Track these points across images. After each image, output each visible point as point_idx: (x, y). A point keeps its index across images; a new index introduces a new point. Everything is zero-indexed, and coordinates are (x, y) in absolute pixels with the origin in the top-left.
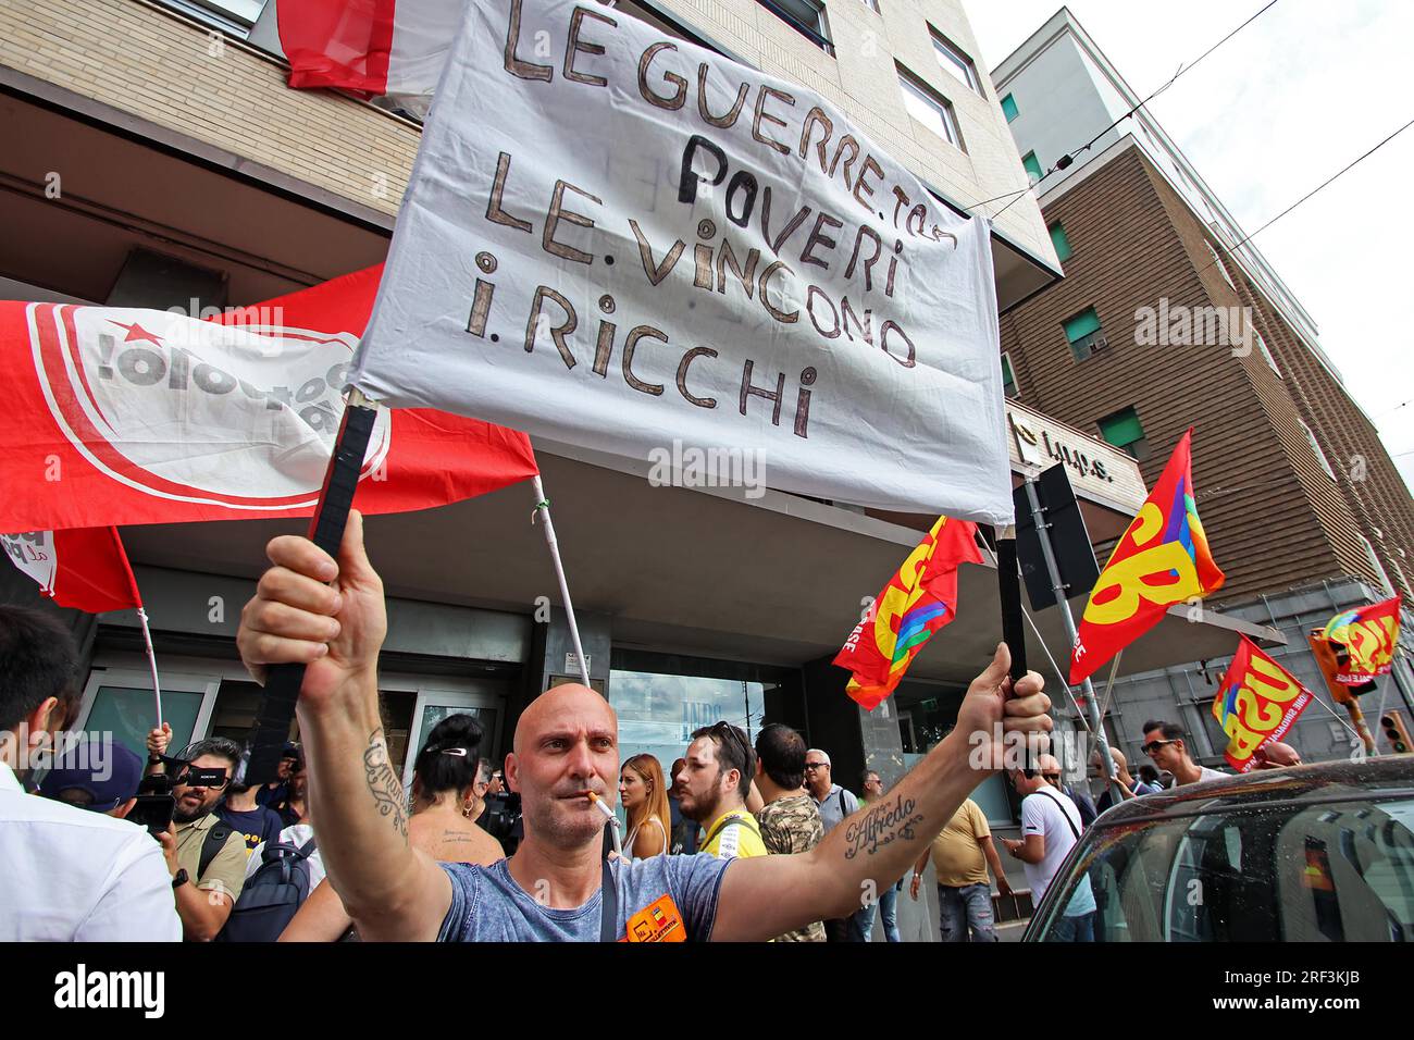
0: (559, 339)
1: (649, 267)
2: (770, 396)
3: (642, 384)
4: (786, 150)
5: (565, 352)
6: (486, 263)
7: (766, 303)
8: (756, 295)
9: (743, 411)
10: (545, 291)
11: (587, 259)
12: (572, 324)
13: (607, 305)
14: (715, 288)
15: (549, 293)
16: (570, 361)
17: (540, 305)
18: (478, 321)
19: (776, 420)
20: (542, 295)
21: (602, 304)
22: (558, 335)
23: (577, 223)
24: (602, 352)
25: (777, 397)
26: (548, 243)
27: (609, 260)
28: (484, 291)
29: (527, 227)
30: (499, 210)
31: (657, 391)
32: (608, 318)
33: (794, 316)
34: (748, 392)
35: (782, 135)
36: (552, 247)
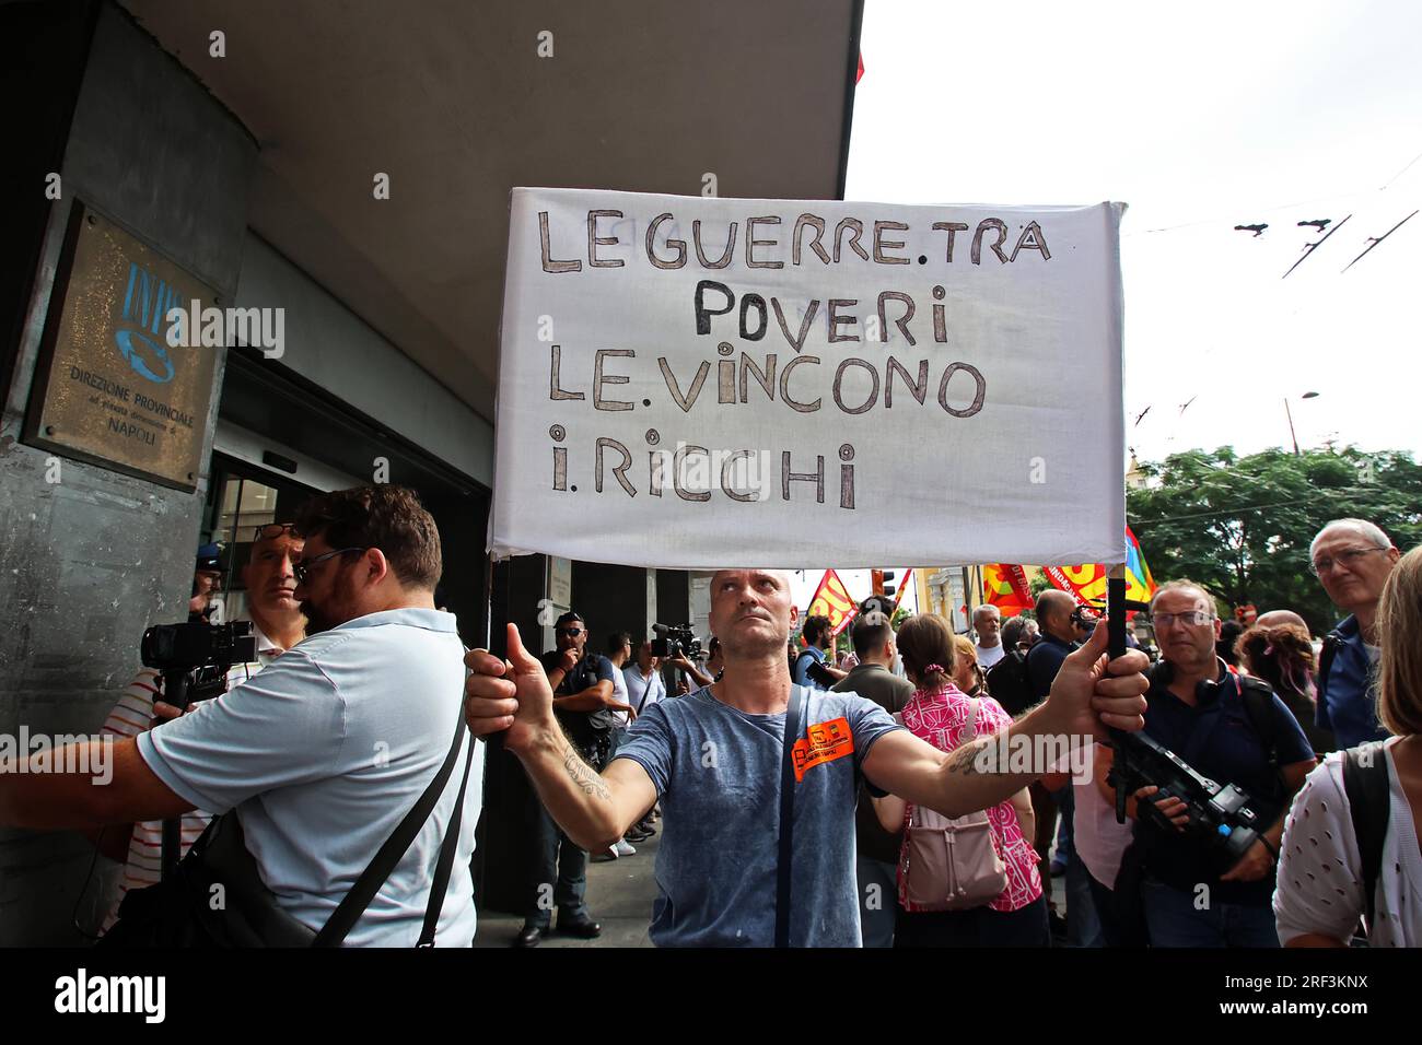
0: (621, 476)
1: (679, 399)
2: (812, 478)
4: (780, 265)
5: (626, 484)
6: (557, 433)
7: (788, 400)
8: (777, 396)
9: (786, 496)
10: (603, 442)
11: (629, 407)
12: (628, 461)
13: (652, 437)
14: (738, 400)
15: (606, 441)
16: (632, 492)
17: (601, 454)
18: (561, 479)
19: (820, 499)
20: (601, 446)
21: (648, 438)
22: (619, 472)
25: (818, 478)
26: (598, 403)
27: (647, 403)
28: (560, 455)
29: (580, 396)
30: (559, 390)
32: (655, 447)
33: (817, 404)
34: (789, 480)
35: (773, 254)
36: (602, 406)
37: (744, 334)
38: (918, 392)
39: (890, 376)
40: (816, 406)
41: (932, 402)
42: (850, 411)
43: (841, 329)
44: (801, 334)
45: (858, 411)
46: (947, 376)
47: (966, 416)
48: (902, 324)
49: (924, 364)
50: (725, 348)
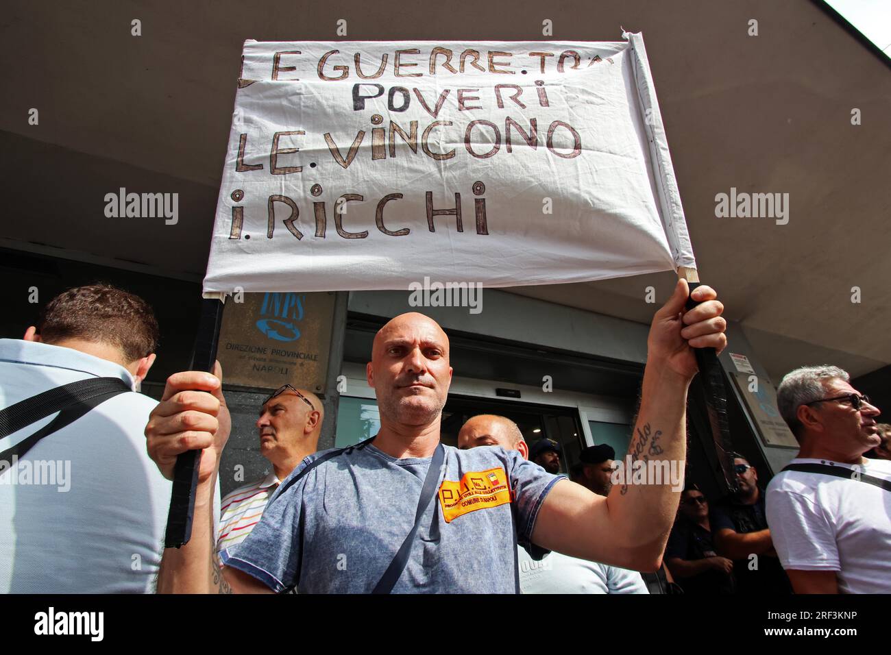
0: (291, 226)
1: (339, 160)
2: (451, 212)
3: (351, 234)
4: (420, 75)
5: (294, 231)
6: (237, 196)
7: (427, 152)
8: (420, 151)
9: (431, 229)
10: (274, 198)
11: (299, 169)
12: (296, 213)
13: (316, 190)
14: (388, 156)
15: (277, 198)
16: (299, 236)
17: (273, 209)
18: (237, 231)
19: (460, 229)
20: (273, 201)
21: (312, 191)
22: (289, 223)
23: (288, 153)
24: (320, 225)
25: (457, 211)
26: (274, 170)
27: (313, 165)
28: (238, 212)
29: (260, 167)
30: (243, 165)
31: (364, 235)
32: (319, 199)
34: (433, 215)
36: (276, 171)
37: (391, 107)
38: (532, 142)
39: (508, 130)
40: (452, 154)
41: (543, 149)
42: (478, 156)
43: (467, 103)
44: (437, 107)
45: (487, 156)
46: (551, 131)
47: (570, 157)
48: (514, 98)
49: (534, 122)
50: (376, 119)
